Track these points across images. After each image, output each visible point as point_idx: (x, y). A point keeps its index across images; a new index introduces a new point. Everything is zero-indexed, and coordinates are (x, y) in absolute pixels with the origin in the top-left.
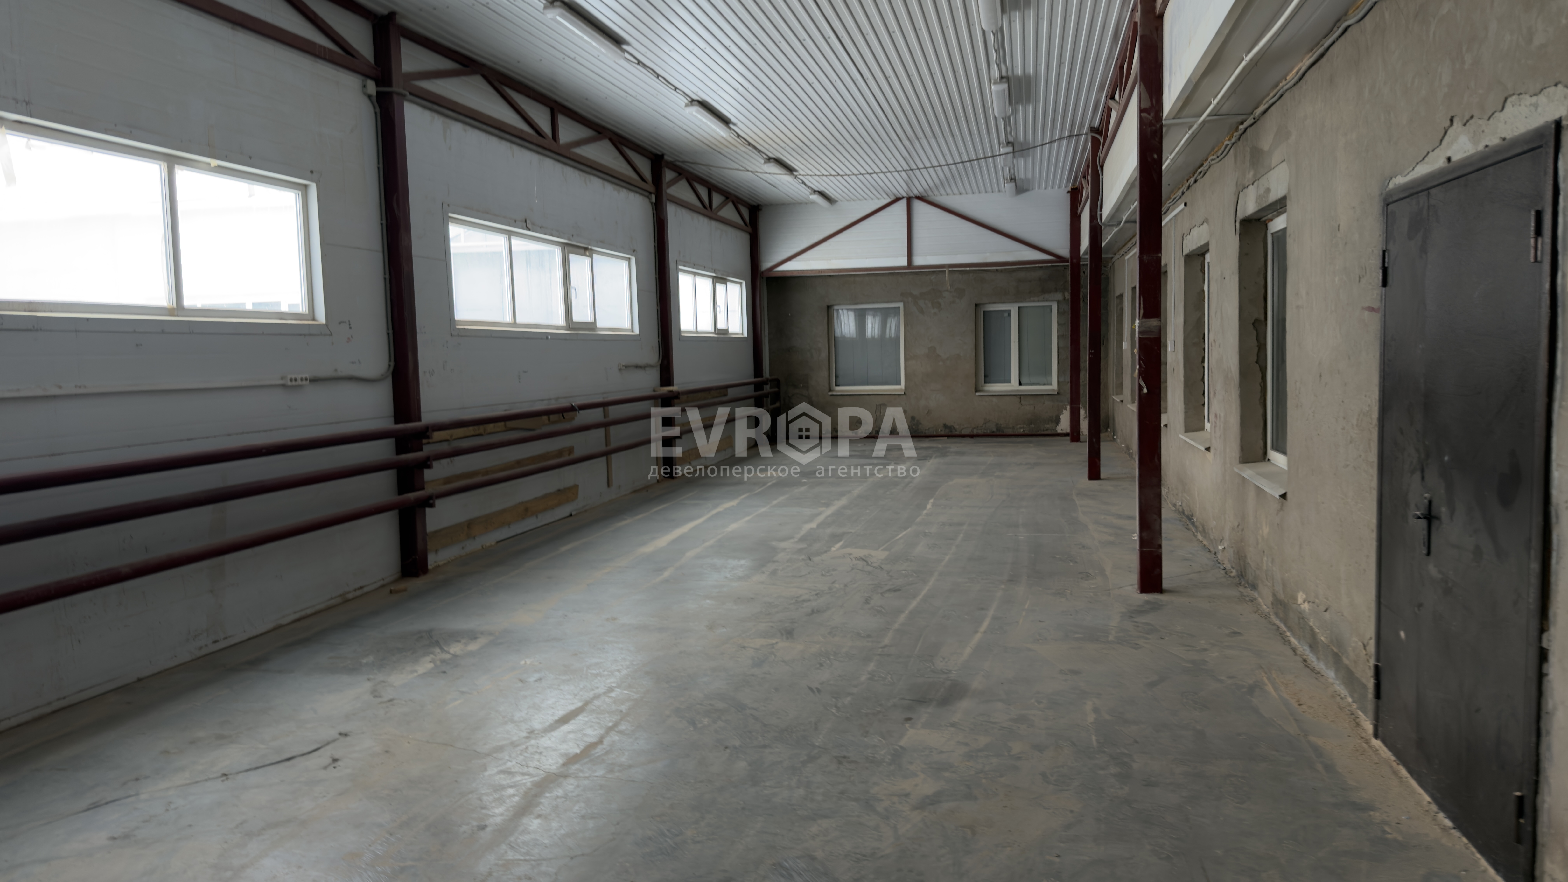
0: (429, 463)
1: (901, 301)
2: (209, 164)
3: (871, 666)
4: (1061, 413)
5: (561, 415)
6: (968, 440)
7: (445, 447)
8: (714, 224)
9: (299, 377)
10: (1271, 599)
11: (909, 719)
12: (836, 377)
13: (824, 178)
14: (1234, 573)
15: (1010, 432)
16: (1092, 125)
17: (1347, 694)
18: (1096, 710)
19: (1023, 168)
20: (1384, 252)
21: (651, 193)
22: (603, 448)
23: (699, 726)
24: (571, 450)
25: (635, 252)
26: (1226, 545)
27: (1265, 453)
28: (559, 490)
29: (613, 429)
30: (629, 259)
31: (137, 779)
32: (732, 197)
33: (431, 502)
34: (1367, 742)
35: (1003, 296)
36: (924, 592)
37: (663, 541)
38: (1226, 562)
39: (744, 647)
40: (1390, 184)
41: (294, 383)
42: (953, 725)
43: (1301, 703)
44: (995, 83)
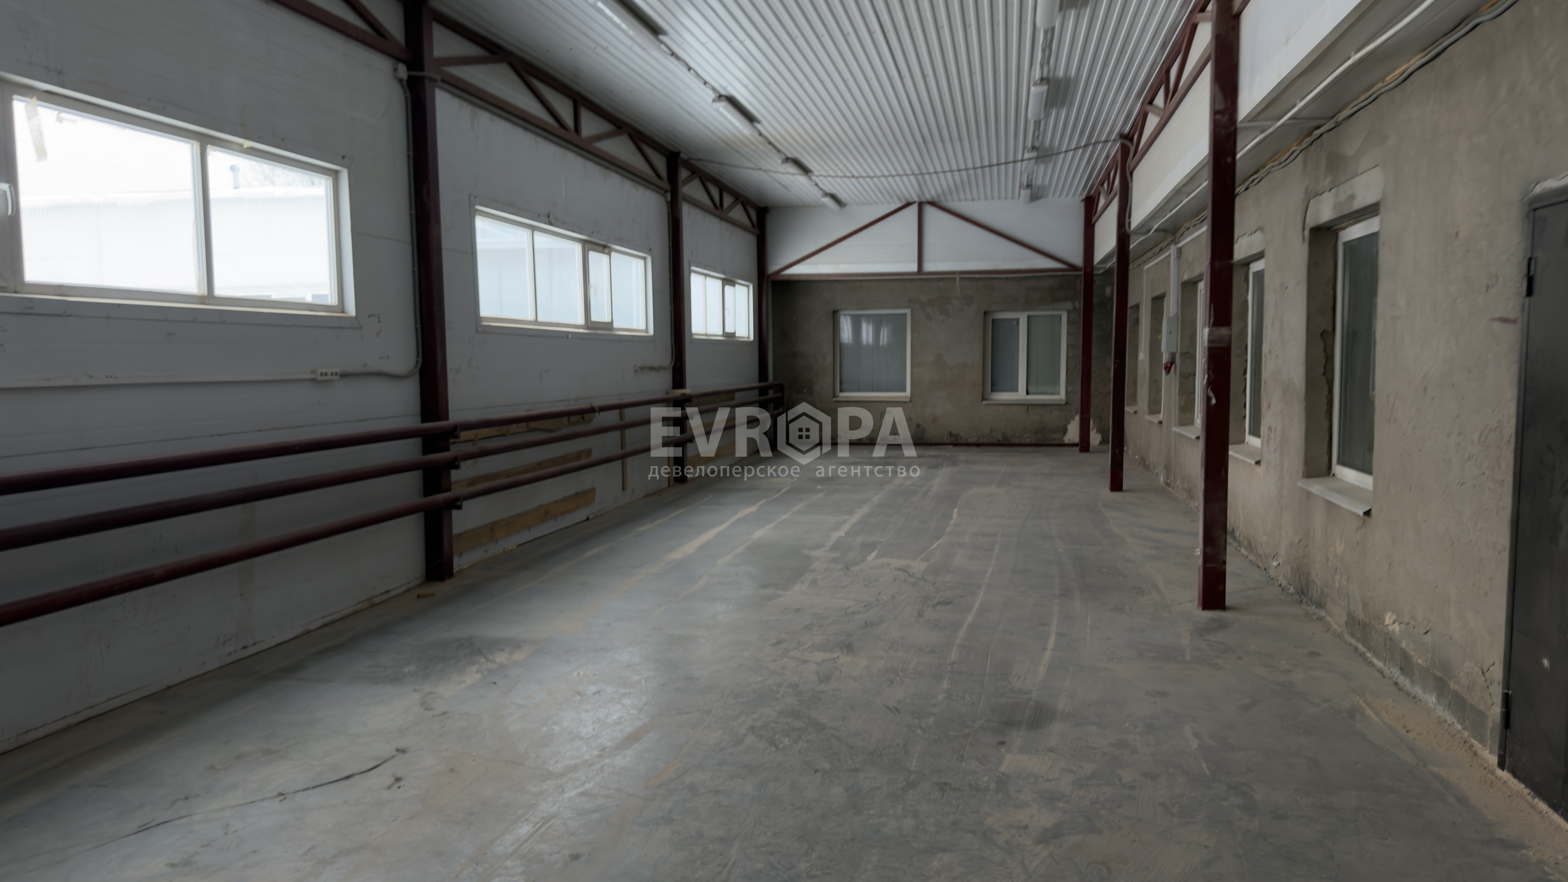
0: (457, 463)
1: (908, 307)
2: (242, 145)
3: (945, 684)
4: (1069, 422)
5: (581, 416)
6: (974, 449)
7: (469, 448)
8: (724, 225)
9: (329, 371)
10: (1344, 619)
11: (1002, 743)
12: (841, 383)
13: (838, 180)
14: (1292, 590)
15: (1017, 441)
16: (1122, 131)
17: (1455, 720)
18: (1196, 735)
19: (1042, 174)
20: (1530, 260)
21: (666, 191)
22: (618, 451)
23: (781, 746)
24: (589, 453)
25: (651, 251)
26: (1281, 561)
27: (1330, 468)
28: (577, 493)
29: (628, 432)
30: (644, 259)
31: (187, 798)
32: (742, 199)
33: (459, 503)
34: (1492, 773)
35: (1012, 304)
36: (977, 606)
37: (690, 547)
38: (1281, 578)
39: (805, 661)
40: (1537, 187)
41: (324, 378)
42: (1051, 750)
43: (1408, 729)
44: (1035, 84)
